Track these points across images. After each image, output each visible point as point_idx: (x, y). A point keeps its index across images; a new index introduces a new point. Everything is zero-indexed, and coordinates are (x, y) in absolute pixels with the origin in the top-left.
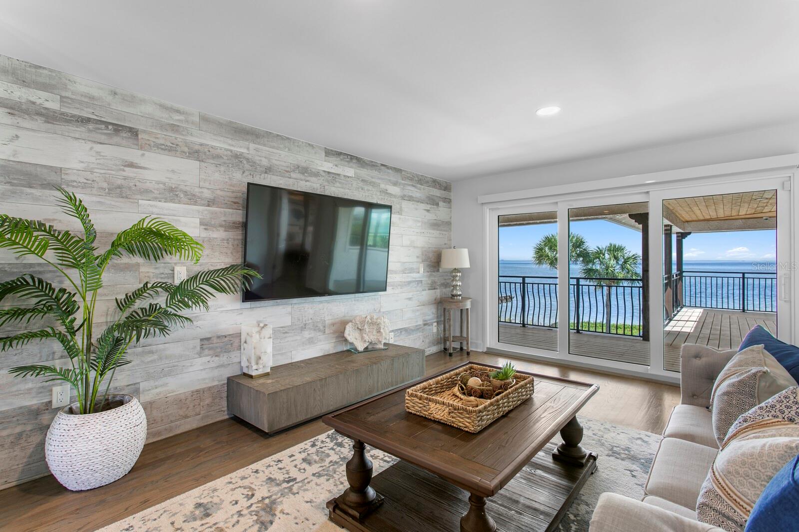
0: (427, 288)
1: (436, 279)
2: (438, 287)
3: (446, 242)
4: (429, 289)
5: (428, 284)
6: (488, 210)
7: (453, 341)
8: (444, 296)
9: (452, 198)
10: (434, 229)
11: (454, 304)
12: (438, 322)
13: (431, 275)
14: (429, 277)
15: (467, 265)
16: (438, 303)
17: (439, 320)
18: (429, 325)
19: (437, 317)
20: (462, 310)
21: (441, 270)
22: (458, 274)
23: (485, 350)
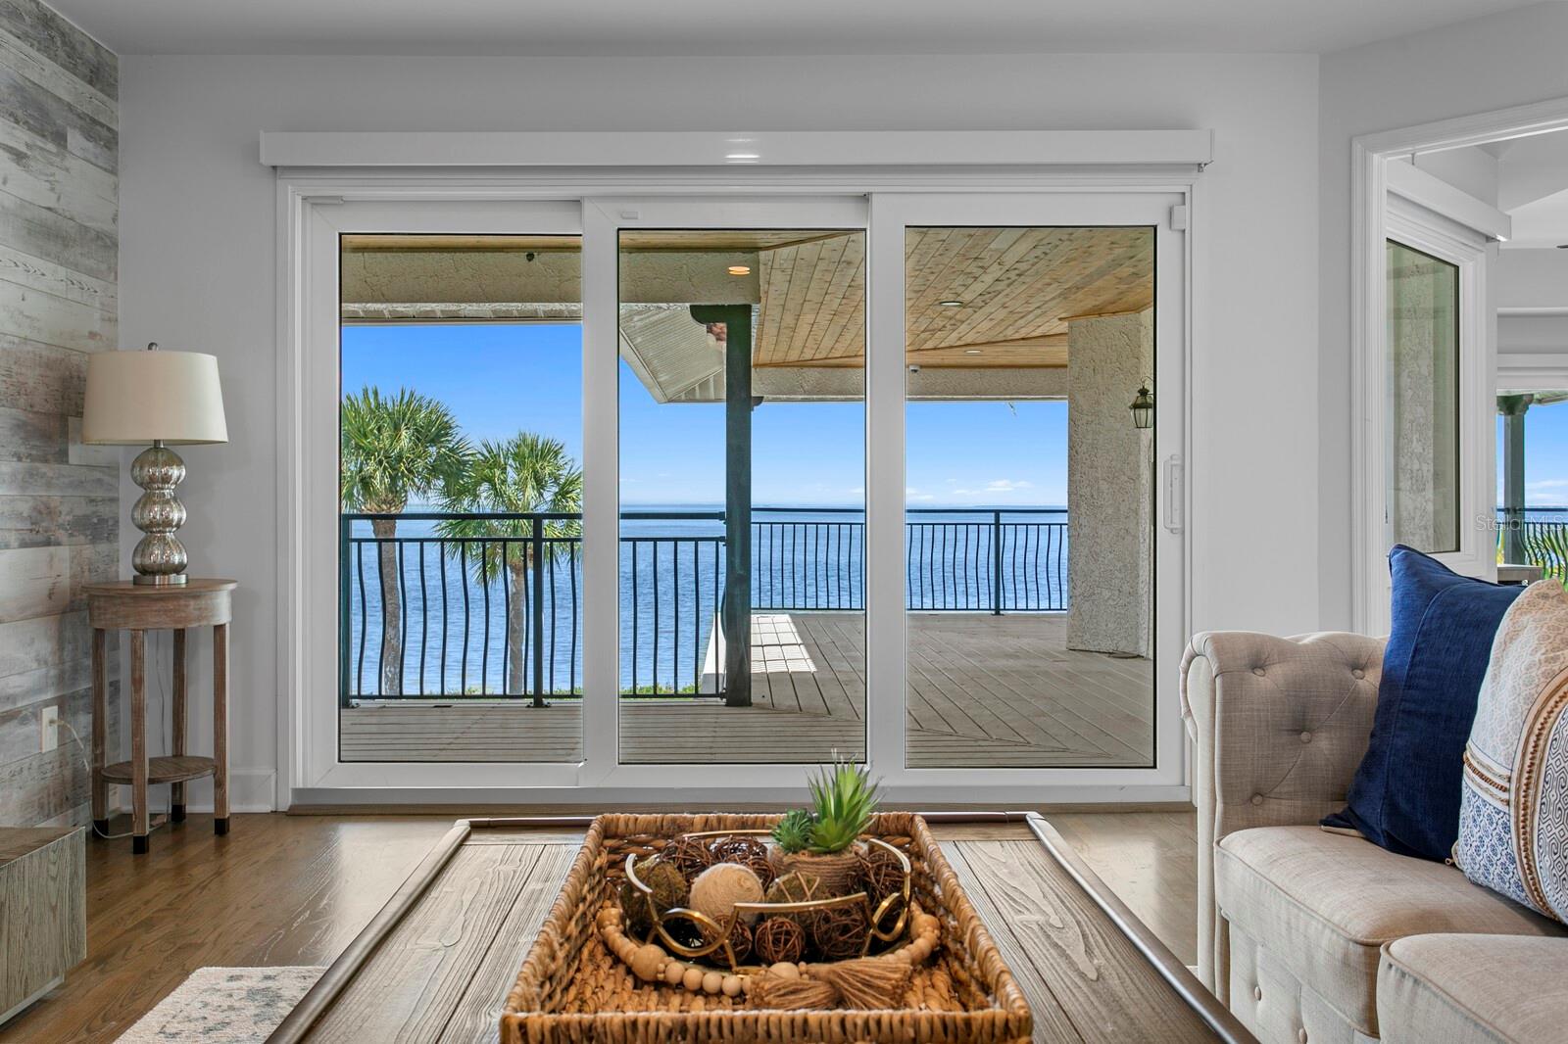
0: (13, 538)
1: (55, 495)
2: (62, 535)
3: (97, 328)
4: (24, 545)
5: (19, 516)
6: (299, 200)
7: (152, 781)
8: (87, 578)
9: (119, 128)
10: (45, 255)
11: (158, 606)
12: (63, 704)
13: (31, 474)
14: (27, 479)
15: (216, 428)
16: (64, 612)
17: (67, 692)
18: (24, 721)
19: (61, 680)
20: (180, 635)
21: (75, 452)
22: (175, 472)
23: (286, 802)
